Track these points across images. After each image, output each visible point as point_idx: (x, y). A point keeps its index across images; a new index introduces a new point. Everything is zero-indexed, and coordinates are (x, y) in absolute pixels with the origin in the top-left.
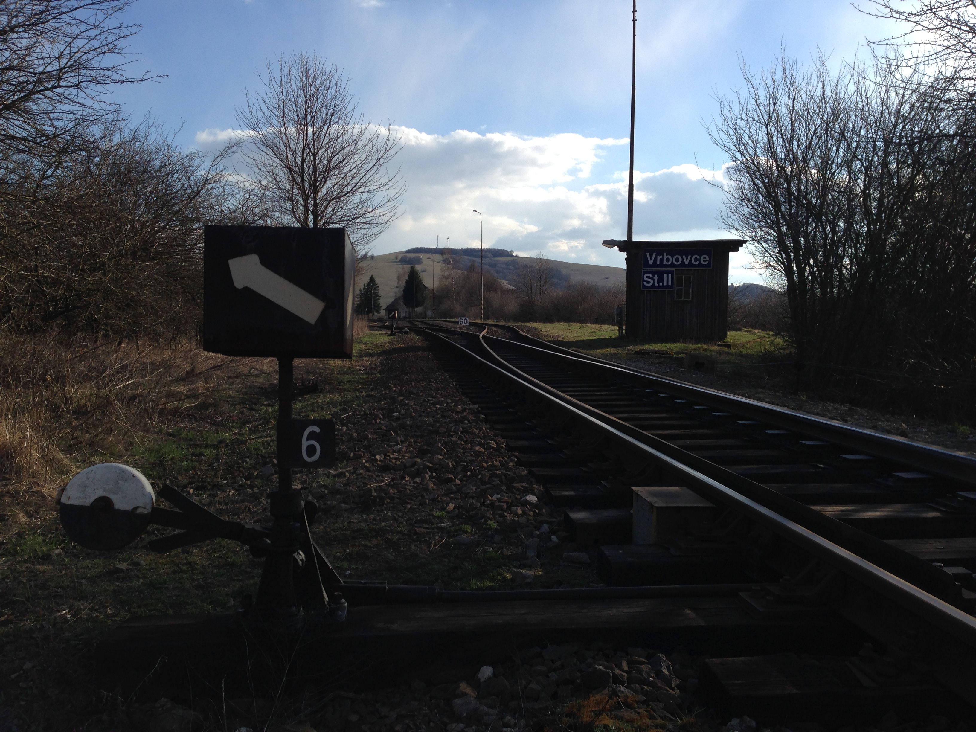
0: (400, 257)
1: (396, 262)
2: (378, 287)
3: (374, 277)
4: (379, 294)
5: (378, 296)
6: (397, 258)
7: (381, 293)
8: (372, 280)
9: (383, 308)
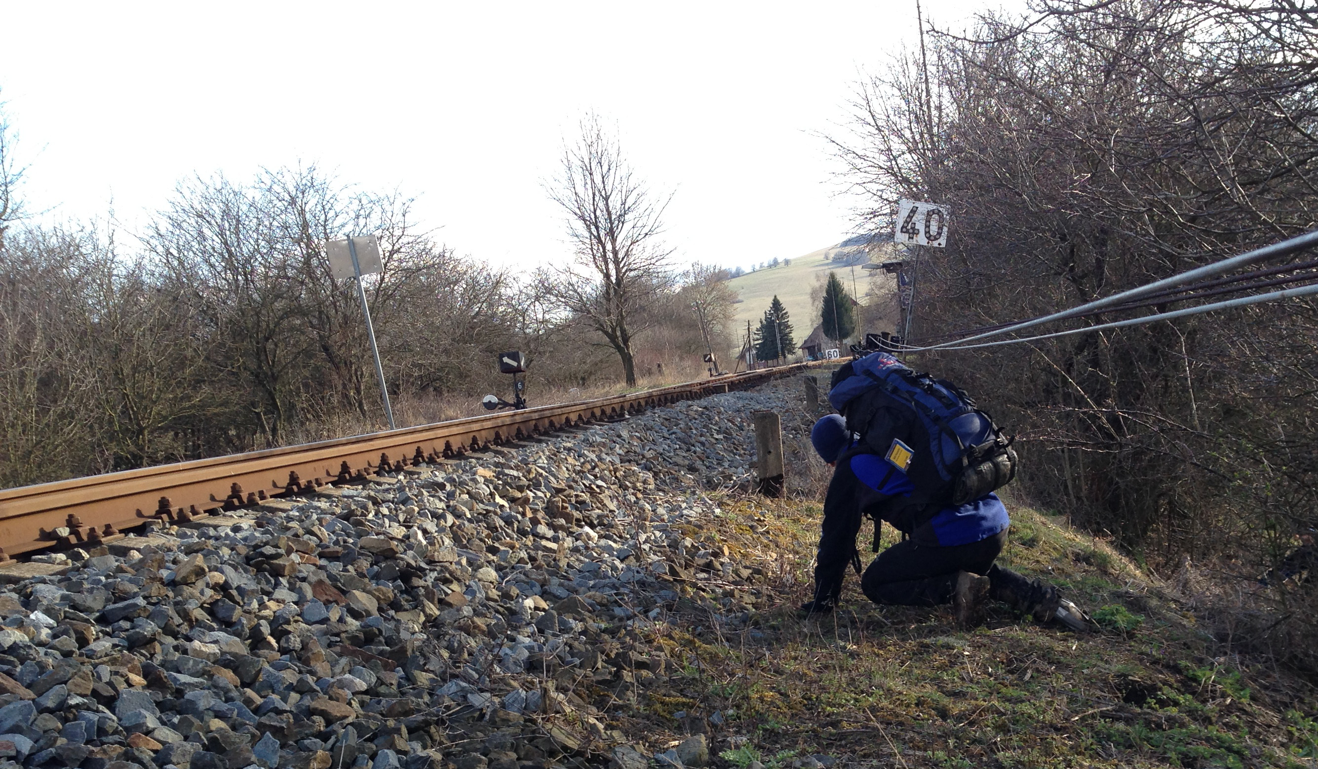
0: (832, 256)
1: (827, 264)
2: (786, 313)
3: (778, 298)
4: (789, 323)
5: (788, 327)
6: (827, 258)
7: (791, 321)
8: (776, 305)
9: (799, 345)
